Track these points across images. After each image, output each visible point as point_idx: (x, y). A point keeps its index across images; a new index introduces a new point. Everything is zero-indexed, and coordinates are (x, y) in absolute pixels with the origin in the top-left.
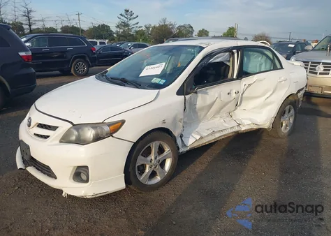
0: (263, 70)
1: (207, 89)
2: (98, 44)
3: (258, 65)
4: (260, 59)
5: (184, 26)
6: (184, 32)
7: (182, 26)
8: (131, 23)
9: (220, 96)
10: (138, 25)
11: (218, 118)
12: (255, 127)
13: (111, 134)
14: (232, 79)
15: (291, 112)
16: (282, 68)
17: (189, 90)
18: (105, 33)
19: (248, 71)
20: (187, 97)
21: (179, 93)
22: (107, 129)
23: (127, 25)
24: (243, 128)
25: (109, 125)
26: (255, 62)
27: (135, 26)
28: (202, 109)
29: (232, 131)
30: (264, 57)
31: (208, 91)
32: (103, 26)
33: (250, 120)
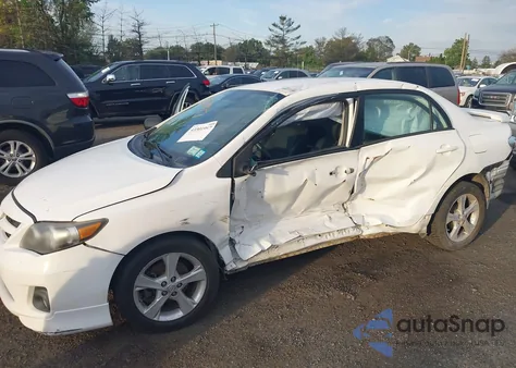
0: (413, 131)
1: (284, 167)
2: (231, 72)
3: (403, 123)
4: (408, 111)
5: (378, 40)
6: (377, 49)
7: (375, 40)
8: (290, 37)
9: (313, 177)
10: (299, 40)
11: (319, 213)
12: (390, 231)
13: (82, 241)
14: (344, 149)
15: (471, 206)
16: (450, 127)
17: (241, 170)
18: (254, 52)
19: (383, 133)
20: (238, 180)
21: (221, 174)
22: (74, 232)
23: (283, 41)
24: (366, 232)
25: (79, 226)
26: (397, 116)
27: (294, 42)
28: (278, 198)
29: (340, 236)
30: (418, 109)
31: (286, 170)
32: (253, 42)
33: (381, 217)
